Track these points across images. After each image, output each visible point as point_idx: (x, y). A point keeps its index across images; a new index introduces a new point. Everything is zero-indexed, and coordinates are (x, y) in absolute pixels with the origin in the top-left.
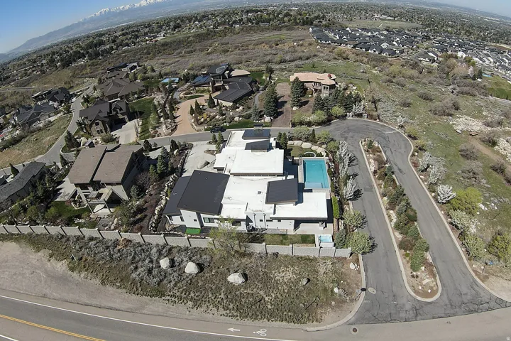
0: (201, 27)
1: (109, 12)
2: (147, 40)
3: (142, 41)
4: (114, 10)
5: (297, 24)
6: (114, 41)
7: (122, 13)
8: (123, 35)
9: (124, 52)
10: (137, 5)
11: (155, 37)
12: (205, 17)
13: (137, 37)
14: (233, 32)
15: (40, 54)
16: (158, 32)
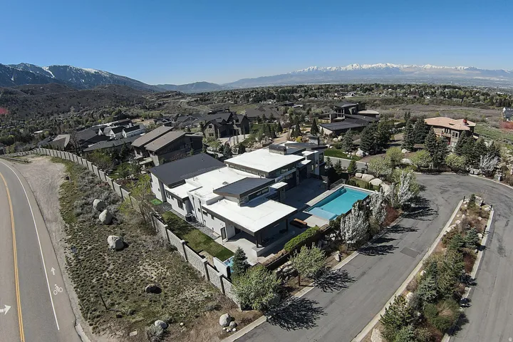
0: (391, 94)
1: (317, 70)
2: (335, 96)
3: (330, 96)
4: (321, 69)
5: (493, 104)
6: (306, 92)
7: (328, 73)
8: (319, 89)
9: (309, 101)
10: (343, 69)
11: (344, 95)
12: (401, 86)
13: (328, 92)
14: (422, 103)
15: (242, 91)
16: (348, 91)
